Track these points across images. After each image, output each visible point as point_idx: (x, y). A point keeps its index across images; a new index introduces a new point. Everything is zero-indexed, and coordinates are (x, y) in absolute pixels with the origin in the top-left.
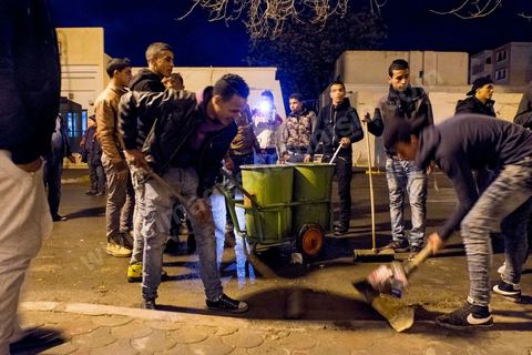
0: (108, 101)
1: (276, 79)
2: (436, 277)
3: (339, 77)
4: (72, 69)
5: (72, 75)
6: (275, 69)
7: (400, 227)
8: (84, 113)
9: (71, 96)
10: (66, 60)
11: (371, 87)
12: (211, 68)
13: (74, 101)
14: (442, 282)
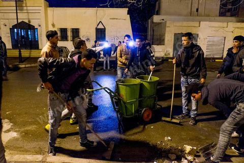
0: (48, 51)
1: (128, 14)
2: (201, 135)
3: (157, 11)
4: (29, 8)
5: (29, 11)
6: (128, 9)
7: (186, 107)
8: (36, 30)
9: (29, 21)
10: (26, 4)
11: (173, 17)
12: (96, 8)
13: (31, 24)
14: (204, 138)
